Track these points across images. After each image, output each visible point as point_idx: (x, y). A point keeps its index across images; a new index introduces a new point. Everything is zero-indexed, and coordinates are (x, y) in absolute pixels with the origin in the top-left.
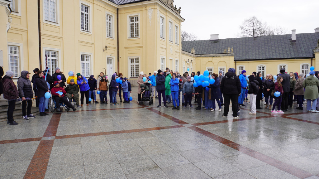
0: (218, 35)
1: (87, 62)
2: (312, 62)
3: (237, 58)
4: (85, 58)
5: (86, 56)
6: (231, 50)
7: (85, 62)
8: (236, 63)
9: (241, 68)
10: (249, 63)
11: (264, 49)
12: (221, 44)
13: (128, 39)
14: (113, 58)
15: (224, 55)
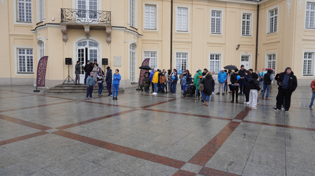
1: (217, 60)
4: (215, 57)
5: (216, 56)
7: (215, 60)
13: (267, 34)
14: (250, 55)
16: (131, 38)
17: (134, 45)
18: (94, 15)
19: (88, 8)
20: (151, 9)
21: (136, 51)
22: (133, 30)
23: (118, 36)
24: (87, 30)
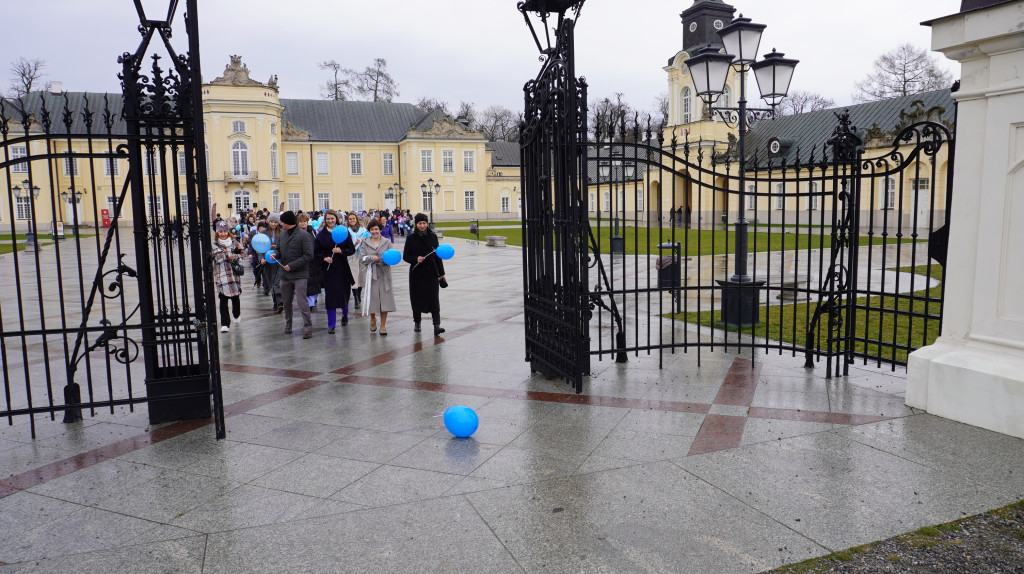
5: (359, 195)
7: (357, 199)
16: (274, 187)
17: (276, 192)
18: (245, 173)
19: (241, 170)
20: (293, 157)
21: (279, 195)
22: (275, 180)
23: (263, 187)
24: (242, 184)
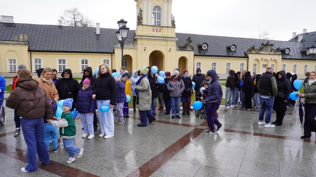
0: (13, 17)
2: (112, 57)
3: (32, 48)
6: (23, 37)
8: (31, 54)
9: (38, 60)
10: (48, 55)
11: (66, 40)
12: (16, 29)
15: (15, 42)
